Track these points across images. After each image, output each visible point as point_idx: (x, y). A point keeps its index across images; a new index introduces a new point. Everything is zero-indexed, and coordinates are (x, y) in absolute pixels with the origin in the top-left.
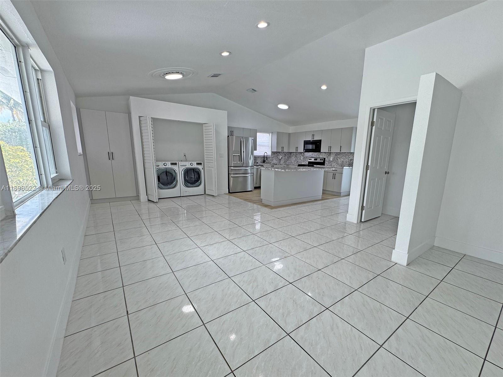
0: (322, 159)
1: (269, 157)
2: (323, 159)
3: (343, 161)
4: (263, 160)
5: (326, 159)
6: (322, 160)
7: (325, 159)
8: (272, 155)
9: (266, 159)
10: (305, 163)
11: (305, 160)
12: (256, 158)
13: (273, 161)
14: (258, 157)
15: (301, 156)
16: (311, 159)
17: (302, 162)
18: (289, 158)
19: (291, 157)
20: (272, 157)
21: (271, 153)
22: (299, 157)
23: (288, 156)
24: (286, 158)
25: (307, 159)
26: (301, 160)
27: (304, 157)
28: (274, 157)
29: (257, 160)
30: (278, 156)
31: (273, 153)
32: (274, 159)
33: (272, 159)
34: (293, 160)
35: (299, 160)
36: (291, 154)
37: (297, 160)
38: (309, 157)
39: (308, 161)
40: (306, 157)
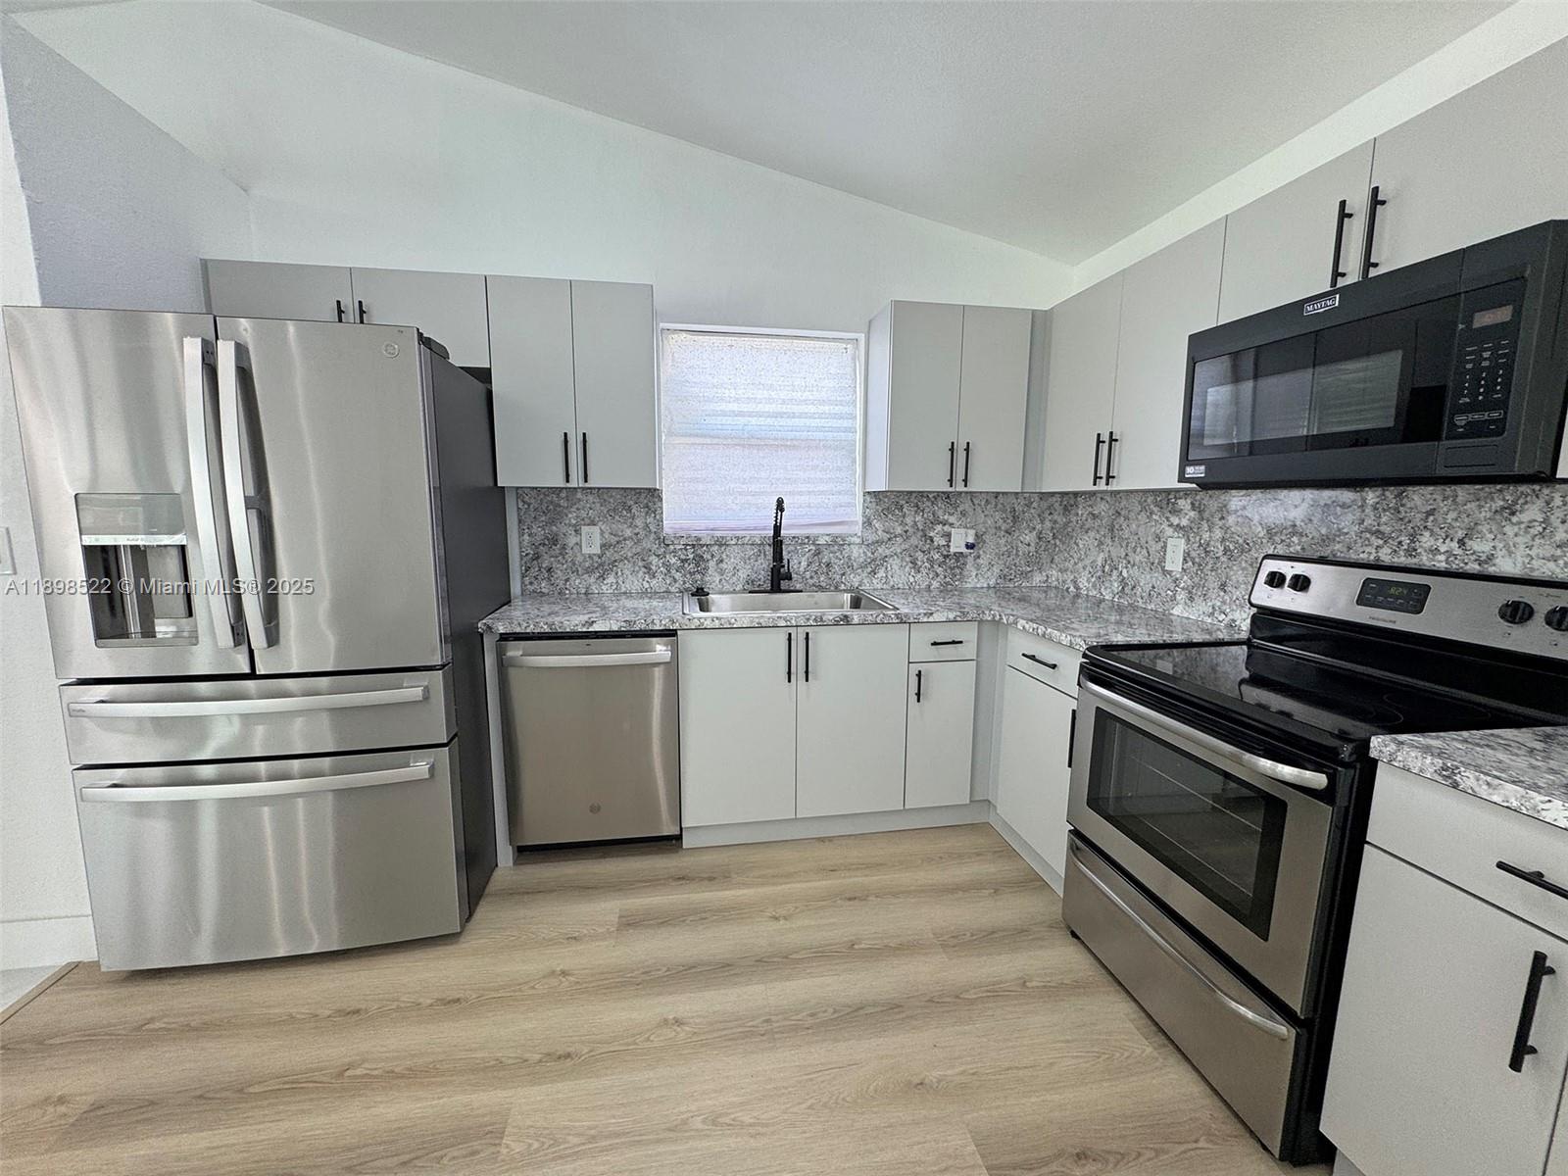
0: (1539, 599)
1: (836, 542)
8: (868, 523)
10: (1212, 614)
11: (1213, 583)
12: (702, 546)
13: (879, 575)
14: (721, 545)
15: (1167, 528)
16: (1296, 578)
17: (1182, 596)
18: (1058, 543)
19: (1072, 537)
20: (872, 538)
21: (859, 499)
22: (1143, 541)
23: (1048, 524)
24: (1022, 548)
25: (1238, 575)
26: (1170, 573)
27: (1201, 545)
28: (895, 537)
29: (712, 564)
30: (939, 528)
31: (885, 503)
32: (888, 552)
33: (873, 553)
34: (1087, 562)
35: (1148, 569)
36: (1073, 512)
37: (1125, 571)
38: (1265, 558)
39: (1253, 601)
40: (1226, 550)
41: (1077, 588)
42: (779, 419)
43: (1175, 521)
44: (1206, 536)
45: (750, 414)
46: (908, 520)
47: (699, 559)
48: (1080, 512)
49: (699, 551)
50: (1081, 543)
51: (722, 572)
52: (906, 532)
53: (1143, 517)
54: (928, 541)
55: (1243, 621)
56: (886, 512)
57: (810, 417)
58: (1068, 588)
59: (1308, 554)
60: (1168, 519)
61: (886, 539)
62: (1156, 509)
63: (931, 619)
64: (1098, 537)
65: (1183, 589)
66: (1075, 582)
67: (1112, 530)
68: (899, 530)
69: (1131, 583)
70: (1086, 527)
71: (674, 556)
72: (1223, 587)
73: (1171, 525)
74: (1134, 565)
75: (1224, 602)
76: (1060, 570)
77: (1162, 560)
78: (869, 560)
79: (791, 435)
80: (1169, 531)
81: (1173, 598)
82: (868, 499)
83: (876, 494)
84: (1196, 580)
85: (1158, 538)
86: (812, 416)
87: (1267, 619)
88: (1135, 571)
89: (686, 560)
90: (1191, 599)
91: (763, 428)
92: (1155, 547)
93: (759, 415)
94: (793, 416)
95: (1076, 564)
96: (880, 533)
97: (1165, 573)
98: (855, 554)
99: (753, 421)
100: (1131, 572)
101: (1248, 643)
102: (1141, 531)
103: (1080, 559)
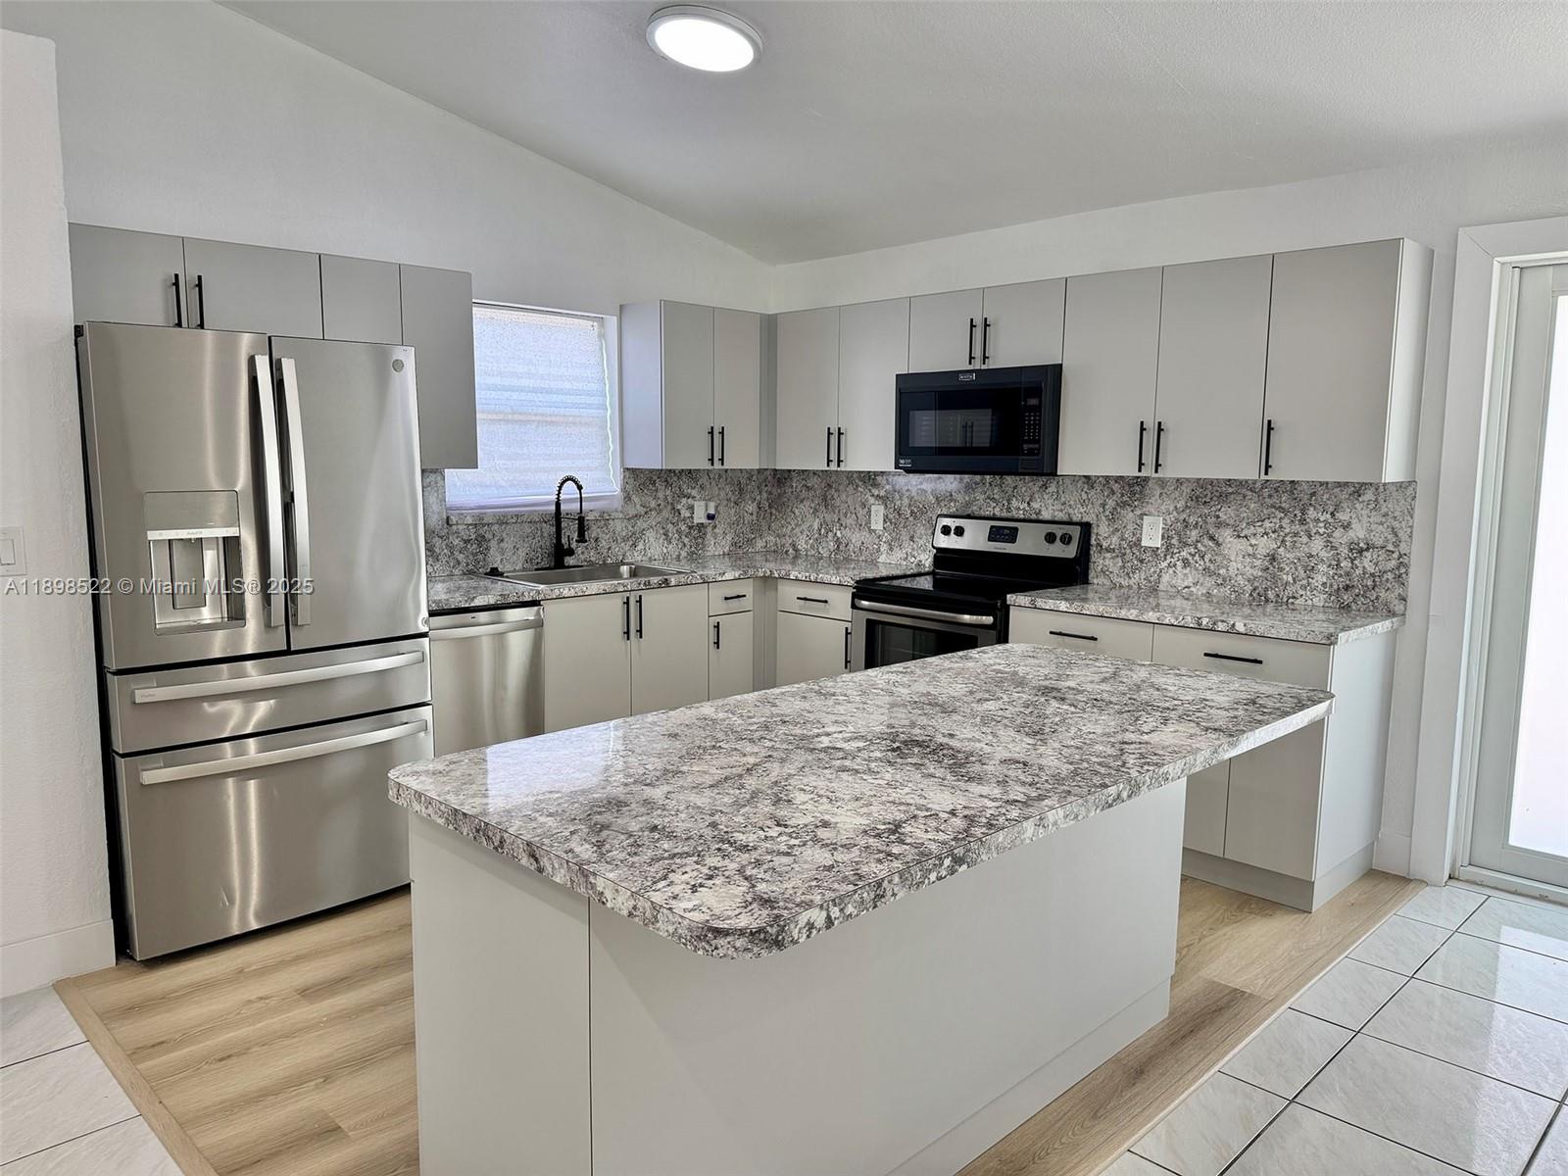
0: (1059, 531)
1: (605, 518)
2: (1076, 532)
3: (1273, 558)
4: (548, 543)
5: (1102, 531)
6: (1066, 539)
7: (1086, 528)
8: (628, 498)
9: (570, 531)
10: (906, 558)
11: (905, 537)
12: (484, 525)
13: (638, 548)
14: (501, 525)
15: (870, 498)
16: (957, 528)
17: (884, 547)
18: (774, 511)
19: (788, 506)
20: (632, 512)
21: (620, 476)
22: (852, 508)
23: (765, 495)
24: (748, 518)
25: (921, 530)
26: (874, 531)
27: (895, 510)
28: (650, 510)
29: (493, 544)
30: (684, 500)
31: (640, 480)
32: (645, 525)
33: (633, 527)
34: (804, 527)
35: (857, 530)
36: (788, 484)
37: (838, 533)
38: (940, 516)
39: (935, 545)
40: (912, 512)
41: (796, 550)
42: (539, 395)
43: (876, 492)
44: (898, 503)
45: (512, 389)
46: (660, 495)
47: (481, 540)
48: (794, 485)
49: (481, 531)
50: (797, 511)
51: (502, 552)
52: (659, 505)
53: (850, 489)
54: (677, 514)
55: (927, 560)
56: (642, 487)
57: (566, 394)
58: (787, 551)
59: (959, 513)
60: (870, 490)
61: (643, 513)
62: (860, 483)
63: (724, 578)
64: (813, 505)
65: (885, 542)
66: (794, 546)
67: (825, 499)
68: (653, 504)
69: (845, 541)
70: (802, 497)
71: (457, 537)
72: (912, 539)
73: (873, 495)
74: (846, 527)
75: (913, 549)
76: (778, 536)
77: (869, 522)
78: (630, 534)
79: (549, 411)
80: (872, 500)
81: (878, 550)
82: (627, 473)
83: (633, 471)
84: (894, 535)
85: (864, 505)
86: (568, 393)
87: (943, 557)
88: (847, 532)
89: (469, 541)
90: (891, 549)
91: (525, 403)
92: (862, 512)
93: (521, 390)
94: (549, 391)
95: (793, 529)
96: (638, 506)
97: (871, 531)
98: (619, 529)
99: (515, 395)
100: (844, 532)
101: (931, 573)
102: (850, 501)
103: (797, 525)
